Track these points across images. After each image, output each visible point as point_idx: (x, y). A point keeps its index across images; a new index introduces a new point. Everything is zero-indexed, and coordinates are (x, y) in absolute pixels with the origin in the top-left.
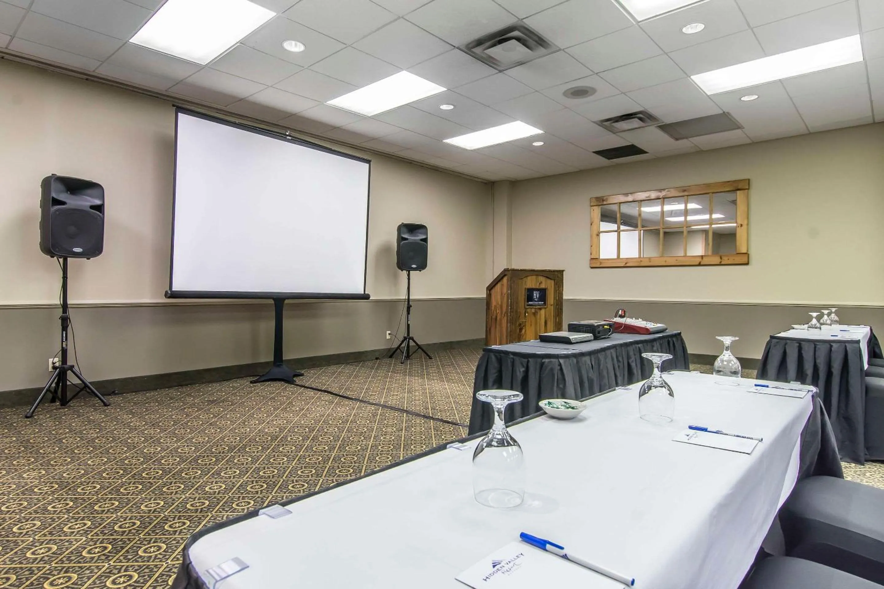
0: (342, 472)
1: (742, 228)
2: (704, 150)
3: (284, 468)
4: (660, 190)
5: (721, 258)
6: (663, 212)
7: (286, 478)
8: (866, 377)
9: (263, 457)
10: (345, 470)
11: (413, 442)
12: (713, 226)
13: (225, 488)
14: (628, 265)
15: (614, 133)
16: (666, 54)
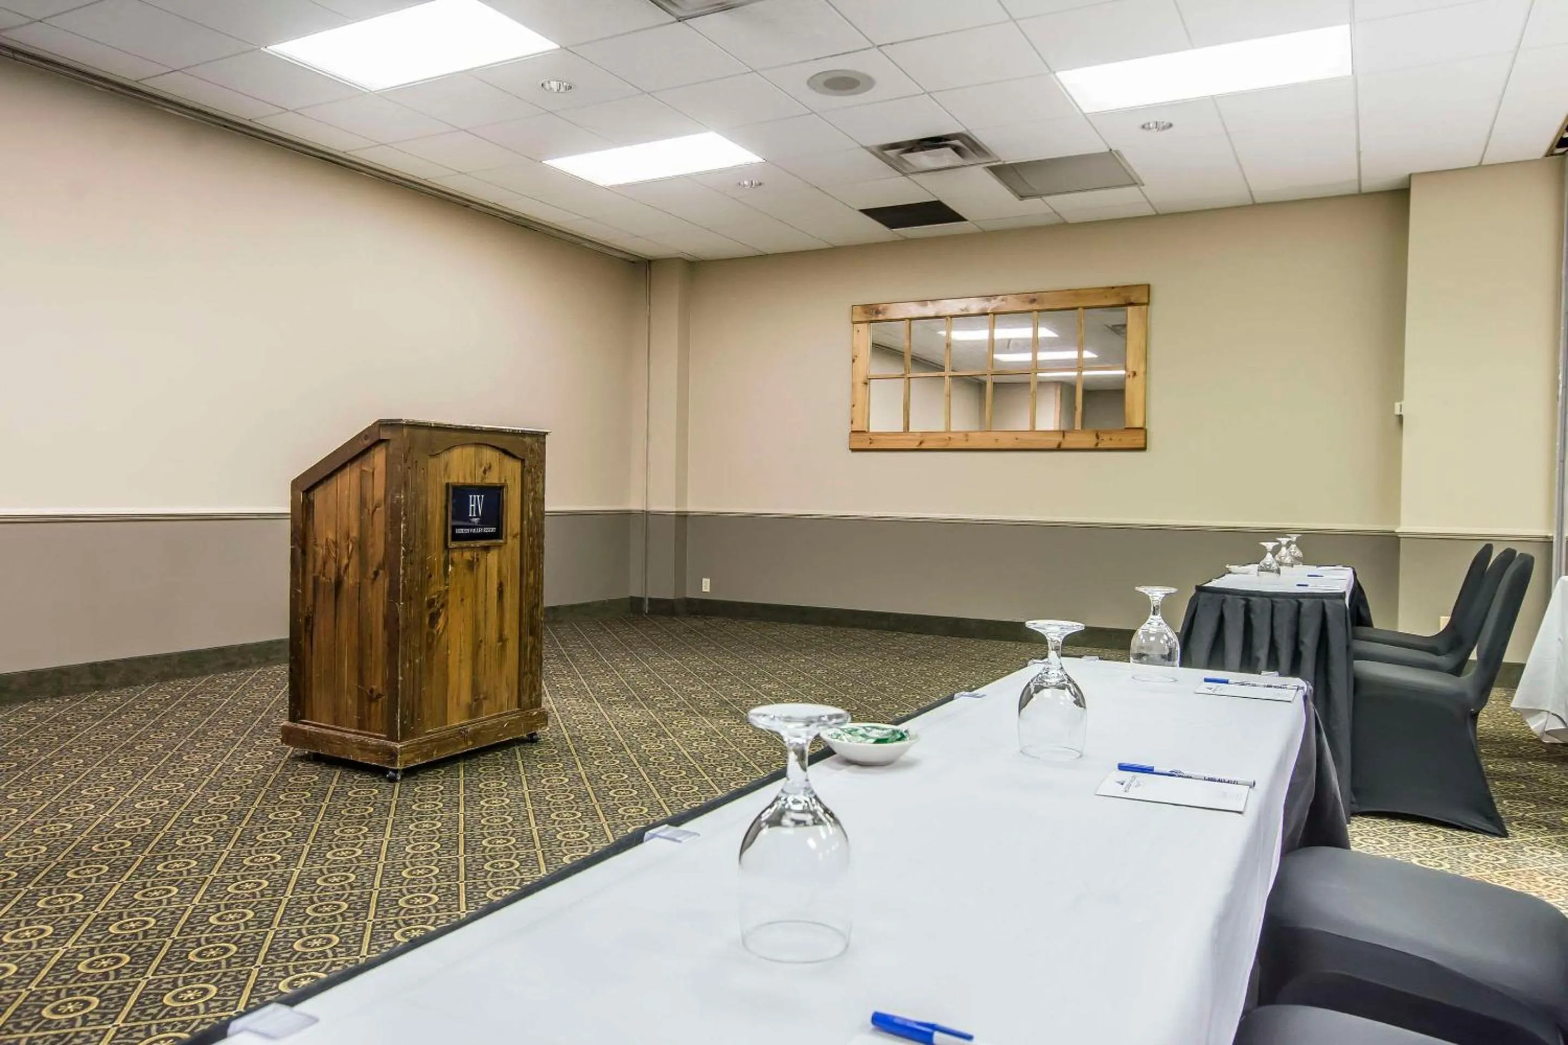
0: (320, 912)
1: (1136, 378)
2: (1071, 220)
3: (173, 913)
4: (988, 297)
5: (1097, 437)
6: (992, 340)
7: (179, 935)
8: (1355, 662)
9: (116, 889)
10: (327, 905)
11: (485, 831)
12: (1085, 373)
13: (16, 973)
14: (924, 446)
15: (904, 175)
16: (1015, 21)
